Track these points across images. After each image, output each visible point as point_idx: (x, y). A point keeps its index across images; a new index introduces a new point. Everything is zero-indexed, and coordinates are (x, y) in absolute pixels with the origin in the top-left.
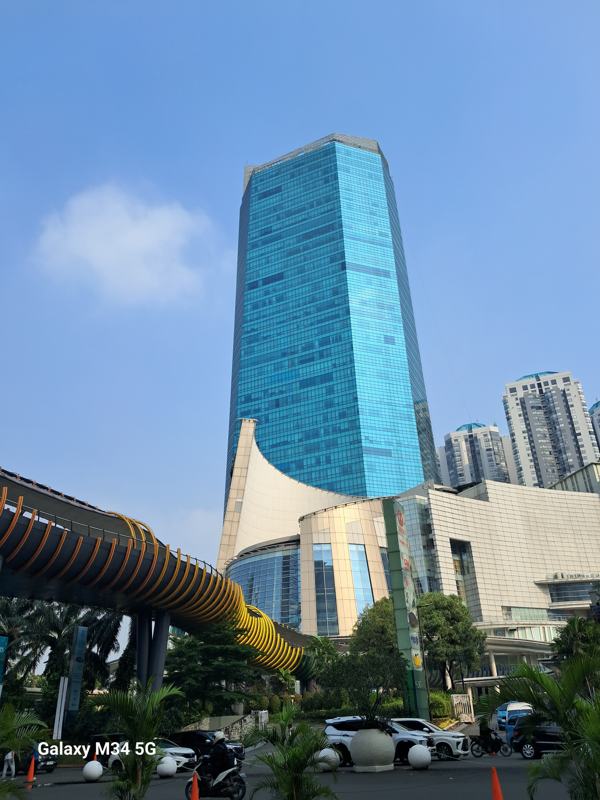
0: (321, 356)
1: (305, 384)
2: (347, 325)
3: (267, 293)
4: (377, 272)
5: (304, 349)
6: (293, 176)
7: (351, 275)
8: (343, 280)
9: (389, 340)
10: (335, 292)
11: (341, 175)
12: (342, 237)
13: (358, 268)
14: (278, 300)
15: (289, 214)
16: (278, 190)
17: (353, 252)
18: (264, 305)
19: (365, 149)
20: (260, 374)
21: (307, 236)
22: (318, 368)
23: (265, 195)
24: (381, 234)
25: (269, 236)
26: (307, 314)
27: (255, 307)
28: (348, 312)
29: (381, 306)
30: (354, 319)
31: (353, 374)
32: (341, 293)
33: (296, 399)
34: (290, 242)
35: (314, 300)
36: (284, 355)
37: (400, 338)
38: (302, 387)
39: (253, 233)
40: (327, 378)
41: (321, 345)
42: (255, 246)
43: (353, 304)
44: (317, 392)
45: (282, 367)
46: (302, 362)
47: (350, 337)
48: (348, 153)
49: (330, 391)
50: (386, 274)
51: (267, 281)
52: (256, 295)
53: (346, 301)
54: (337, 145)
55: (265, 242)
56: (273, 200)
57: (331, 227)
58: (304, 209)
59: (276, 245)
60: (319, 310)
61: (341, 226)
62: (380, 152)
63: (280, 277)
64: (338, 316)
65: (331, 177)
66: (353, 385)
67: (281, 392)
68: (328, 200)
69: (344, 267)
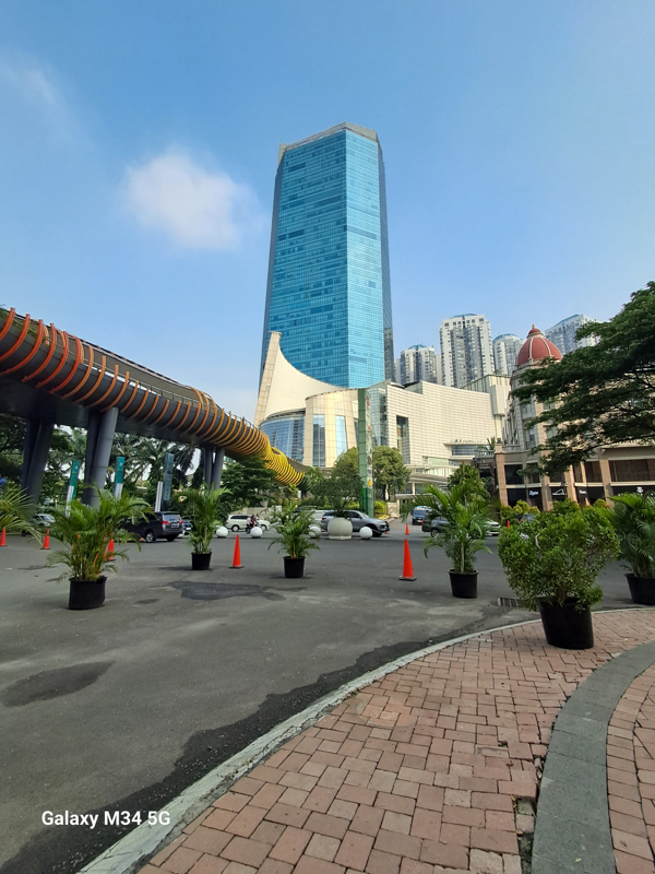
0: (326, 293)
1: (314, 311)
2: (344, 272)
3: (291, 244)
4: (368, 235)
5: (315, 287)
6: (314, 155)
7: (350, 235)
8: (344, 239)
9: (372, 285)
10: (338, 248)
11: (348, 156)
12: (345, 206)
13: (355, 231)
14: (299, 250)
15: (310, 185)
16: (303, 165)
17: (353, 218)
18: (289, 252)
19: (367, 137)
20: (285, 302)
21: (321, 204)
22: (323, 300)
23: (294, 169)
24: (373, 206)
25: (295, 202)
26: (318, 261)
27: (283, 253)
28: (346, 263)
29: (368, 259)
30: (350, 268)
31: (346, 306)
32: (342, 248)
33: (307, 321)
34: (310, 207)
35: (323, 252)
36: (301, 290)
37: (379, 283)
38: (312, 313)
39: (284, 198)
40: (329, 308)
41: (326, 284)
42: (285, 208)
43: (350, 257)
44: (322, 317)
45: (299, 298)
46: (312, 296)
47: (346, 281)
48: (355, 140)
49: (330, 317)
50: (374, 237)
51: (292, 235)
52: (285, 244)
53: (346, 255)
54: (348, 132)
55: (293, 206)
56: (299, 174)
57: (339, 198)
58: (321, 183)
59: (299, 208)
60: (327, 259)
61: (345, 198)
62: (377, 141)
63: (301, 232)
64: (339, 264)
65: (341, 159)
66: (345, 314)
67: (298, 316)
68: (338, 176)
69: (345, 228)
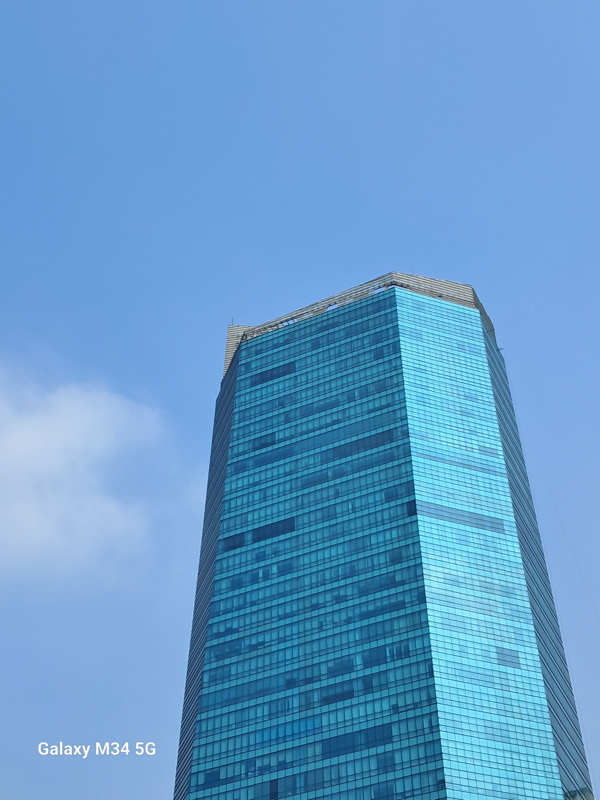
0: (368, 688)
1: (333, 748)
2: (420, 623)
3: (260, 557)
4: (478, 521)
5: (332, 673)
6: (316, 345)
7: (425, 524)
8: (411, 535)
9: (507, 658)
10: (396, 558)
11: (406, 345)
12: (408, 453)
13: (440, 513)
14: (281, 572)
15: (308, 411)
16: (289, 369)
17: (429, 483)
18: (255, 580)
19: (451, 299)
20: (239, 724)
21: (341, 452)
22: (359, 714)
23: (264, 378)
24: (483, 450)
25: (267, 450)
26: (339, 600)
27: (236, 584)
28: (422, 599)
29: (488, 588)
30: (435, 612)
31: (434, 728)
32: (407, 560)
33: (314, 781)
34: (310, 462)
35: (353, 573)
36: (291, 684)
37: (529, 653)
38: (326, 755)
39: (239, 446)
40: (380, 735)
41: (367, 664)
42: (241, 468)
43: (433, 584)
44: (358, 766)
45: (286, 711)
46: (327, 701)
47: (427, 649)
48: (419, 307)
49: (386, 764)
50: (496, 525)
51: (261, 534)
52: (239, 561)
53: (419, 577)
54: (399, 292)
55: (260, 462)
56: (279, 387)
57: (388, 436)
58: (337, 404)
59: (283, 466)
60: (363, 593)
61: (406, 434)
62: (477, 304)
63: (288, 525)
64: (401, 605)
65: (387, 347)
66: (433, 752)
67: (283, 766)
68: (381, 387)
69: (412, 509)
